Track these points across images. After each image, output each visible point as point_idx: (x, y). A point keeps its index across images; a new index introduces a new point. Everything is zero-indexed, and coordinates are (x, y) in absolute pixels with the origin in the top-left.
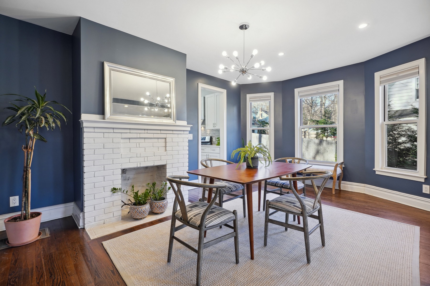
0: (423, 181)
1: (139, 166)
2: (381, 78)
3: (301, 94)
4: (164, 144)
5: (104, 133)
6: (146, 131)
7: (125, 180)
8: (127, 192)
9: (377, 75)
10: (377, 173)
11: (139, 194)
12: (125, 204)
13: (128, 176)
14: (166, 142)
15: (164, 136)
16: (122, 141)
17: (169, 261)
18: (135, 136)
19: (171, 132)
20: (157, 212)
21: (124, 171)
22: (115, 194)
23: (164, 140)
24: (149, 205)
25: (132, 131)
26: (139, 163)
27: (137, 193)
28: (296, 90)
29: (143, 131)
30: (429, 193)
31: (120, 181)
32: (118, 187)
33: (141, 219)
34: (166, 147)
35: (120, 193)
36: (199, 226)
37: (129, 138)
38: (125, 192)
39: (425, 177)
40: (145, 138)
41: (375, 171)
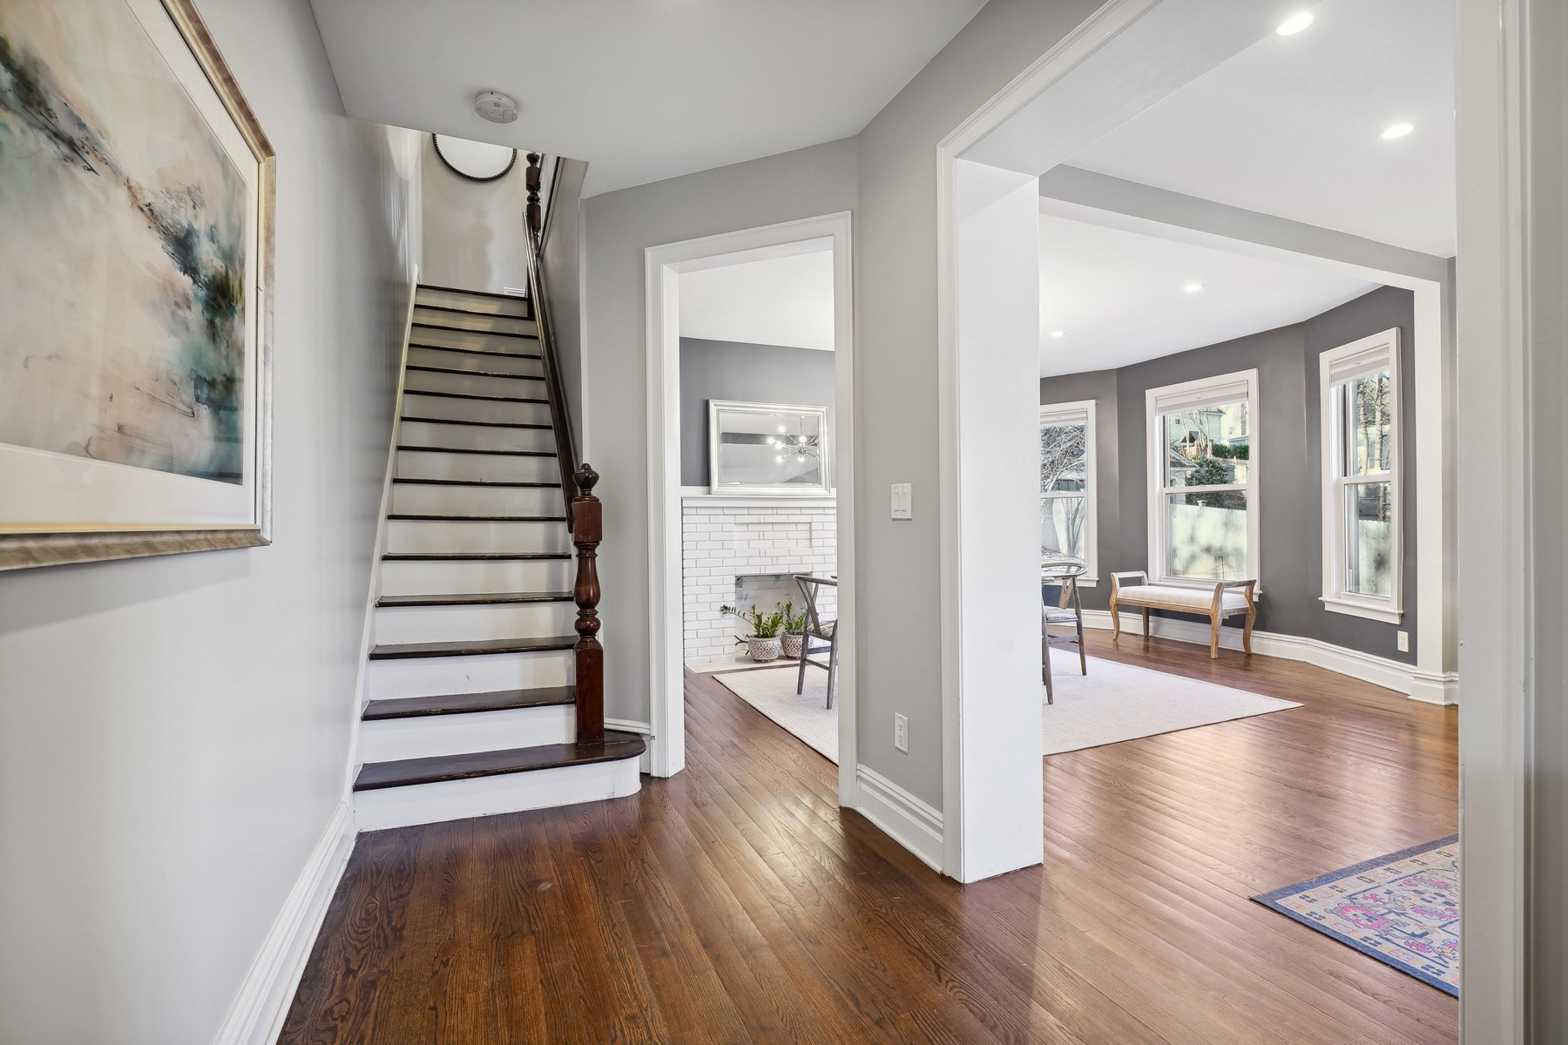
0: (1396, 621)
1: (763, 572)
2: (1332, 366)
3: (1162, 404)
4: (807, 535)
5: (709, 515)
6: (775, 511)
7: (740, 598)
8: (744, 615)
9: (1325, 358)
10: (1328, 608)
11: (764, 619)
12: (741, 641)
13: (745, 592)
14: (811, 531)
15: (807, 519)
16: (737, 528)
17: (799, 692)
18: (756, 519)
19: (821, 511)
20: (794, 655)
21: (739, 580)
22: (727, 616)
23: (807, 527)
24: (780, 641)
25: (751, 512)
26: (763, 568)
27: (759, 617)
28: (1151, 394)
29: (770, 512)
30: (1407, 651)
31: (733, 597)
32: (731, 605)
33: (766, 661)
34: (811, 539)
35: (733, 616)
36: (832, 637)
37: (748, 524)
38: (741, 614)
39: (1402, 612)
40: (773, 523)
41: (1323, 604)
